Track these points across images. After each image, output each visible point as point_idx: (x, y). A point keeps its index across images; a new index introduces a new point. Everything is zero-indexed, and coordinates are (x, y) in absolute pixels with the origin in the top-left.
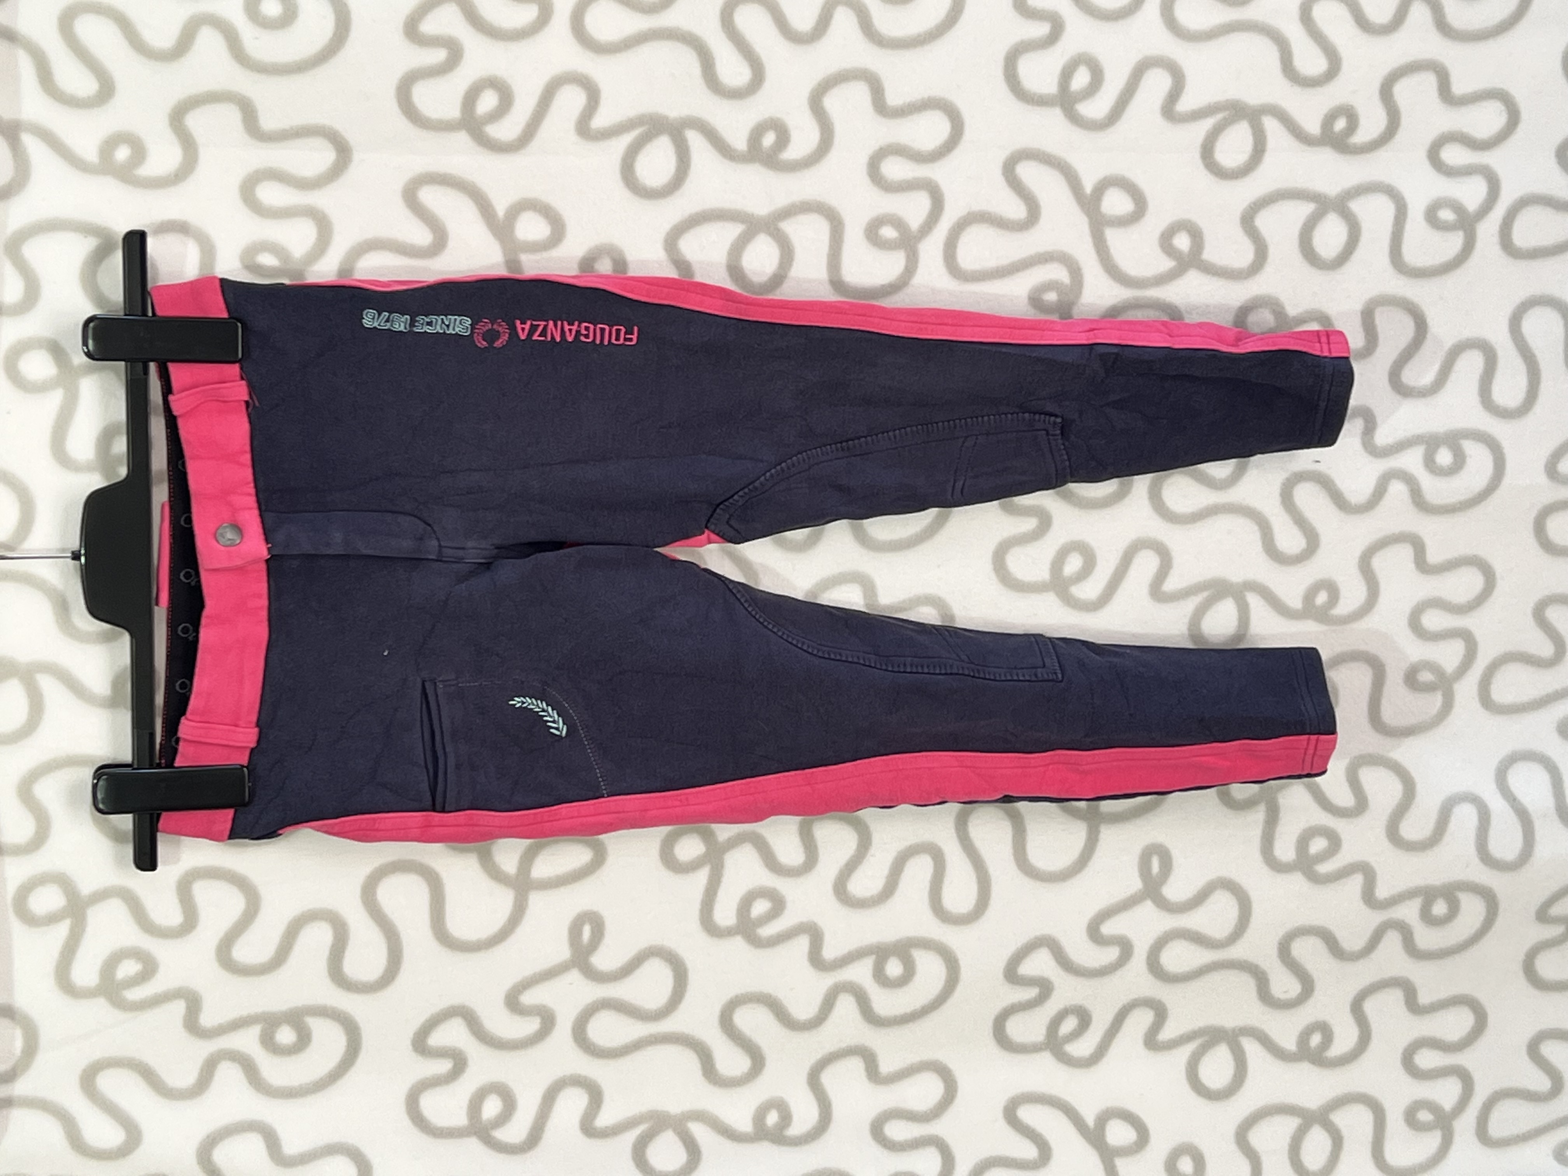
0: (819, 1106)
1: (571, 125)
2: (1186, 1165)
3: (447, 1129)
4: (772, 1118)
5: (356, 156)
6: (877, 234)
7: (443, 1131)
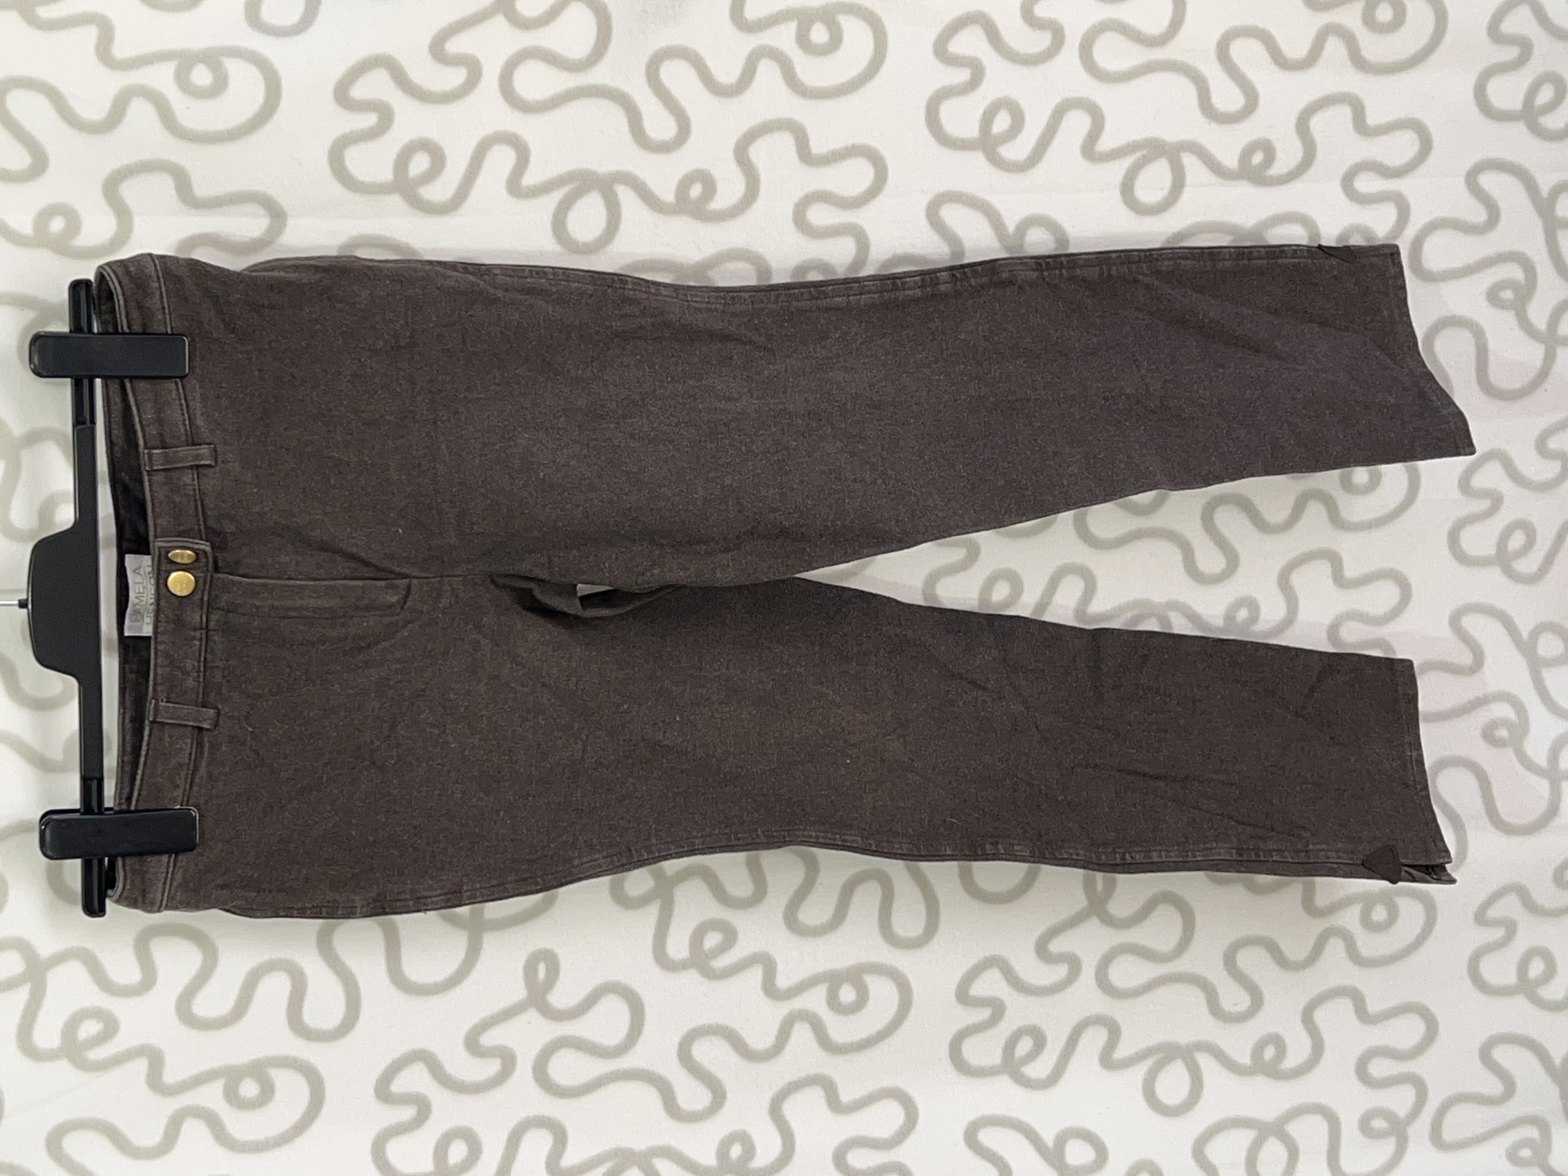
0: (782, 1137)
1: (502, 184)
4: (736, 1151)
5: (291, 221)
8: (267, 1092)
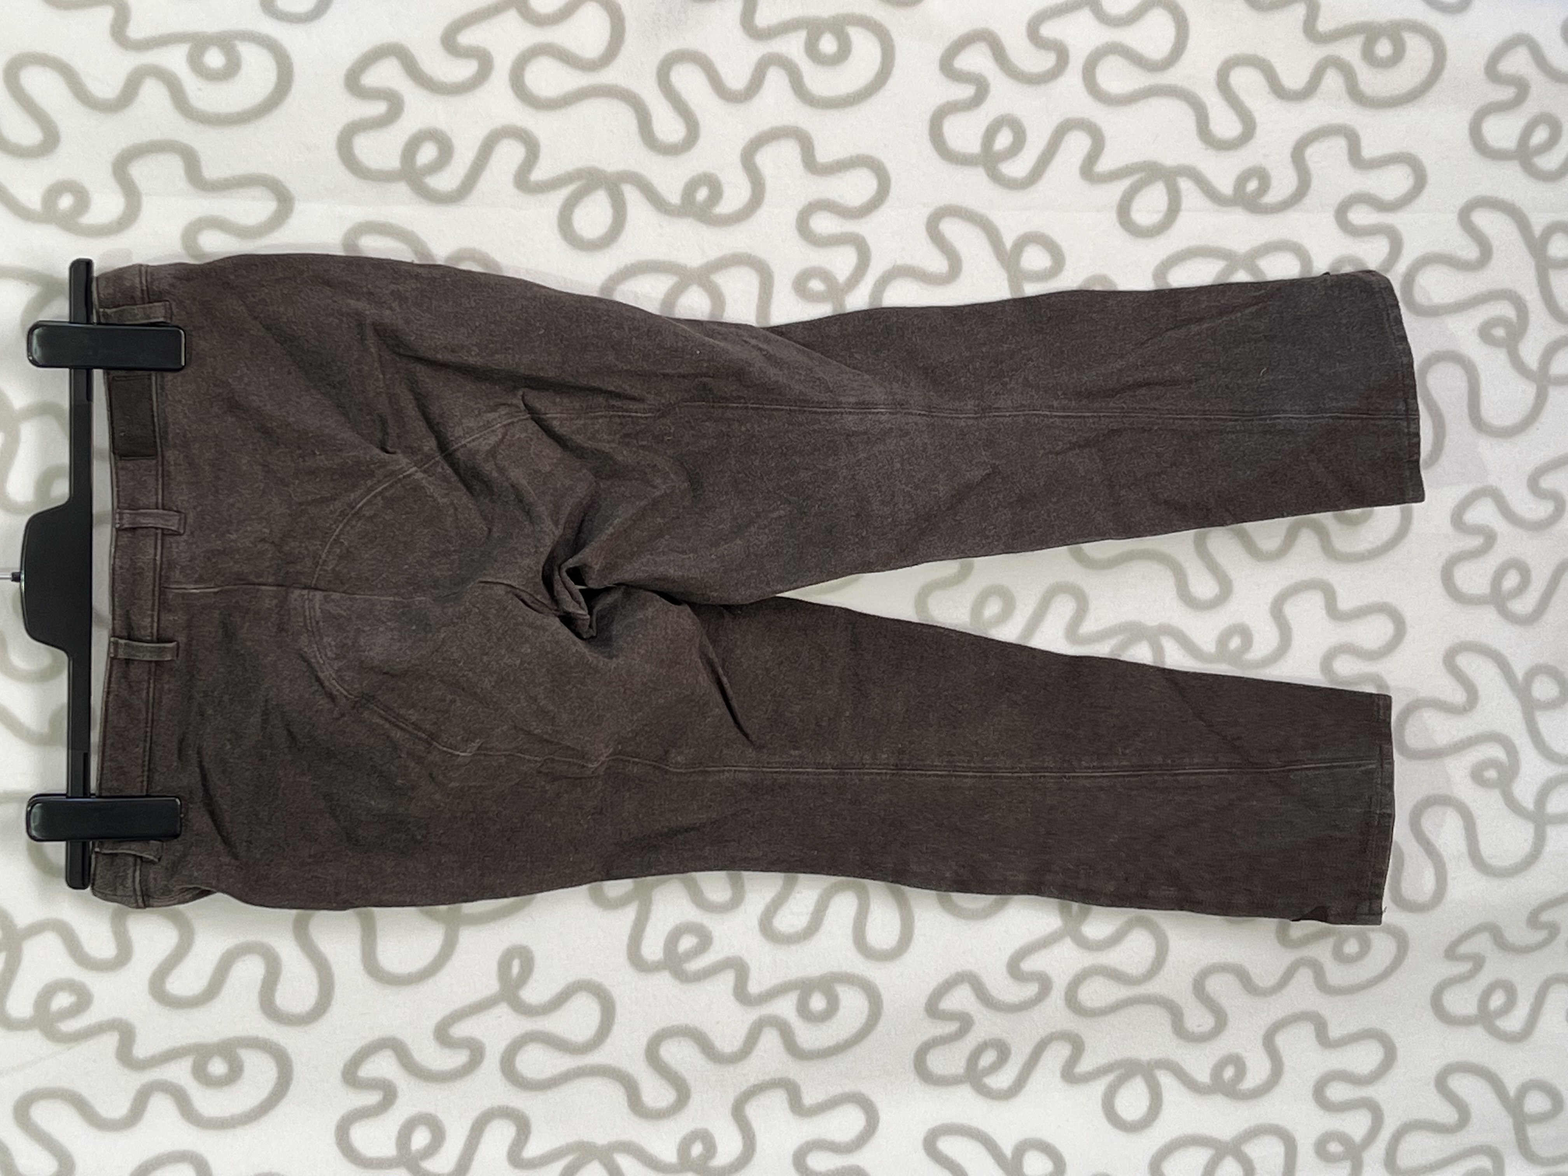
0: (743, 1138)
1: (509, 179)
3: (377, 1159)
4: (697, 1149)
5: (298, 205)
6: (804, 287)
7: (372, 1161)
8: (235, 1072)
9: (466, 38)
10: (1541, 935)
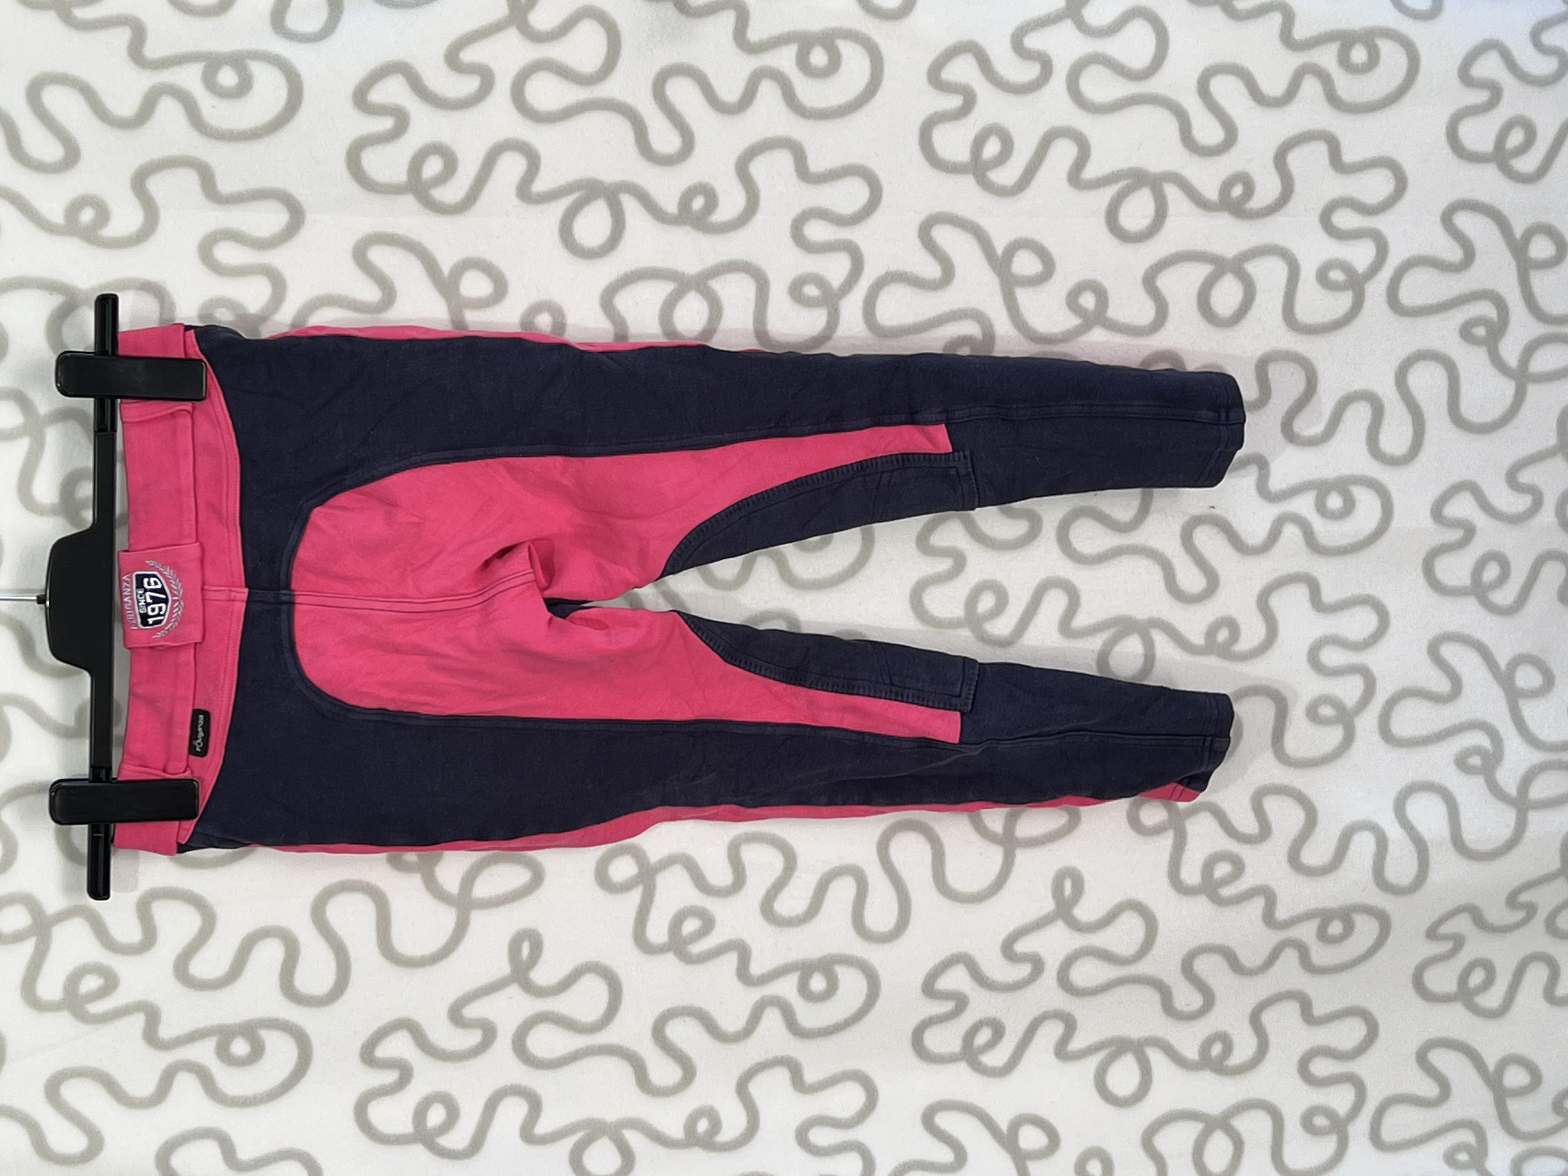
0: (748, 1114)
1: (512, 190)
2: (1095, 1168)
3: (394, 1136)
4: (703, 1126)
5: (309, 217)
6: (800, 292)
7: (390, 1137)
8: (257, 1051)
9: (468, 55)
10: (1520, 915)
